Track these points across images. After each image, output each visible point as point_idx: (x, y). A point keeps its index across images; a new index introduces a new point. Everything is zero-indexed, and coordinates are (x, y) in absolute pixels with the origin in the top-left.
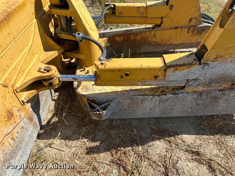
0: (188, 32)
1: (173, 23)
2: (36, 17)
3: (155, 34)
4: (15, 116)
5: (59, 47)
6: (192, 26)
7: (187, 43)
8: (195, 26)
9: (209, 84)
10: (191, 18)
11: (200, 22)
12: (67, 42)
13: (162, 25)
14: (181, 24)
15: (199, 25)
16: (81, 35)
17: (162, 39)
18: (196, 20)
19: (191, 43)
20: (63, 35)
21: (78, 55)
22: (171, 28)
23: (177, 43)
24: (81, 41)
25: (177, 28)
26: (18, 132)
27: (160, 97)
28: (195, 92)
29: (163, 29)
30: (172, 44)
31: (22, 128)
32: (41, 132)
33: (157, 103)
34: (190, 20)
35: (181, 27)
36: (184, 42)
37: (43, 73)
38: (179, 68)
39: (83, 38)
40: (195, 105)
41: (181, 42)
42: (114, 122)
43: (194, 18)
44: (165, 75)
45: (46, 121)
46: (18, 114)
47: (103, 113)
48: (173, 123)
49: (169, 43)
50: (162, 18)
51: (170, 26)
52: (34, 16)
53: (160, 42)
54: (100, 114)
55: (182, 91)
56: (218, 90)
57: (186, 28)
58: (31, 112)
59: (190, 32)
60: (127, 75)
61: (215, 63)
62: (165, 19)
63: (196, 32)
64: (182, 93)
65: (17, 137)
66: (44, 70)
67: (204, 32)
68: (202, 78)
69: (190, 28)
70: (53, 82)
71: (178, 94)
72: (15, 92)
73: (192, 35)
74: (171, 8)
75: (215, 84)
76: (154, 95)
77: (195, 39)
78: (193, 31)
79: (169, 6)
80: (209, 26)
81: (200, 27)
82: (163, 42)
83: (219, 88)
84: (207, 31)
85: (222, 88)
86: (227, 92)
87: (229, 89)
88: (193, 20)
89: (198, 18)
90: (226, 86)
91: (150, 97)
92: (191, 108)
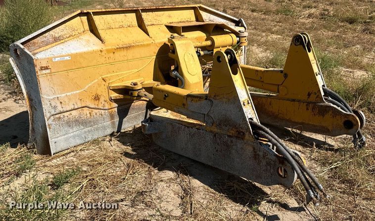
0: (307, 109)
1: (290, 94)
2: (157, 56)
3: (271, 102)
4: (100, 102)
6: (311, 102)
7: (308, 124)
8: (315, 103)
10: (309, 93)
11: (321, 99)
14: (299, 96)
15: (320, 103)
17: (279, 110)
18: (316, 96)
19: (314, 126)
22: (288, 100)
23: (296, 121)
25: (294, 100)
26: (96, 114)
30: (291, 120)
31: (101, 114)
34: (309, 95)
35: (299, 101)
36: (304, 121)
38: (193, 99)
39: (176, 76)
40: (215, 150)
41: (300, 121)
43: (313, 92)
46: (103, 103)
49: (288, 119)
50: (278, 85)
51: (287, 96)
52: (156, 54)
53: (277, 114)
57: (304, 103)
58: (115, 111)
59: (310, 109)
60: (166, 96)
61: (216, 102)
63: (317, 111)
64: (202, 130)
65: (93, 116)
66: (133, 84)
67: (328, 114)
68: (213, 116)
69: (308, 103)
70: (133, 93)
72: (109, 88)
73: (312, 113)
74: (286, 76)
75: (224, 127)
76: (185, 126)
77: (317, 120)
78: (313, 108)
79: (283, 74)
80: (331, 106)
81: (322, 106)
82: (280, 115)
83: (229, 134)
84: (330, 113)
85: (231, 134)
86: (234, 140)
87: (236, 137)
88: (312, 95)
89: (318, 94)
90: (233, 132)
91: (183, 127)
92: (213, 155)
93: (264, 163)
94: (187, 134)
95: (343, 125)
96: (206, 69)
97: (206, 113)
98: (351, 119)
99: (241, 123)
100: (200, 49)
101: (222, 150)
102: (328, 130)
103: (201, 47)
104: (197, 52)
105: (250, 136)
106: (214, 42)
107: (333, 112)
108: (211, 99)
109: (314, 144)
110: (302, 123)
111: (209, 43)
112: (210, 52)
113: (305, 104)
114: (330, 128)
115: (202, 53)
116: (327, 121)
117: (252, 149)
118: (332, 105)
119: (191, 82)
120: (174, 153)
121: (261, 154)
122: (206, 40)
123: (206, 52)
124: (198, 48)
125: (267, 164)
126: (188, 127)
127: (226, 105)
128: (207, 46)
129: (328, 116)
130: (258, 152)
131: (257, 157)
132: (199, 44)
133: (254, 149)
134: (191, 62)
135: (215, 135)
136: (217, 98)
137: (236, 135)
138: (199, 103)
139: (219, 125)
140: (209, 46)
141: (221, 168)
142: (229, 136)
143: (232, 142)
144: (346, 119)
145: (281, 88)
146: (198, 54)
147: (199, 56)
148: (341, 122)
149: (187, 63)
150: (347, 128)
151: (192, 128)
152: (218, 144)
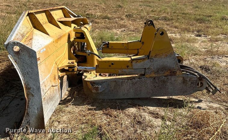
1: (145, 53)
2: (68, 42)
5: (77, 59)
9: (157, 72)
12: (81, 57)
13: (139, 54)
16: (89, 51)
20: (79, 53)
21: (86, 64)
24: (89, 55)
26: (55, 90)
27: (132, 80)
28: (151, 77)
32: (61, 102)
33: (131, 85)
37: (71, 64)
38: (138, 61)
39: (90, 53)
40: (153, 87)
42: (105, 100)
44: (132, 65)
45: (64, 98)
46: (57, 81)
47: (99, 87)
48: (143, 102)
50: (138, 49)
54: (97, 87)
55: (144, 77)
56: (164, 76)
58: (59, 86)
60: (112, 64)
61: (156, 59)
62: (140, 50)
64: (144, 78)
66: (71, 63)
68: (152, 68)
70: (74, 69)
71: (141, 78)
72: (58, 69)
74: (143, 43)
75: (161, 72)
83: (164, 75)
85: (166, 75)
86: (169, 77)
87: (170, 75)
90: (168, 73)
92: (152, 90)
93: (190, 83)
97: (148, 67)
101: (159, 85)
105: (180, 72)
108: (153, 58)
121: (188, 79)
126: (131, 80)
127: (164, 59)
130: (186, 79)
131: (185, 82)
133: (183, 78)
135: (155, 78)
136: (158, 56)
138: (142, 62)
143: (167, 79)
152: (157, 83)
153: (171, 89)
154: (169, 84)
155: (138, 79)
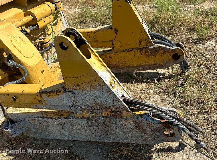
0: (142, 54)
1: (124, 46)
3: (110, 57)
6: (143, 48)
7: (145, 65)
8: (146, 48)
10: (139, 40)
11: (150, 43)
13: (114, 48)
14: (132, 46)
15: (150, 46)
17: (119, 61)
18: (146, 42)
19: (150, 65)
22: (124, 51)
23: (135, 65)
25: (129, 50)
27: (57, 120)
28: (83, 117)
29: (116, 52)
30: (131, 66)
33: (60, 126)
34: (140, 42)
35: (133, 49)
36: (141, 64)
38: (50, 94)
40: (93, 130)
41: (138, 64)
43: (143, 39)
49: (127, 65)
50: (112, 41)
51: (122, 48)
53: (118, 64)
56: (103, 117)
57: (137, 50)
59: (144, 54)
61: (78, 91)
62: (115, 42)
63: (150, 54)
64: (73, 118)
67: (159, 54)
69: (141, 50)
71: (70, 118)
73: (146, 56)
74: (116, 31)
75: (96, 111)
76: (51, 118)
77: (151, 60)
78: (146, 52)
79: (113, 30)
80: (160, 47)
81: (153, 48)
82: (121, 65)
83: (104, 115)
84: (161, 52)
85: (106, 115)
86: (112, 119)
88: (142, 42)
89: (147, 40)
90: (108, 113)
91: (50, 120)
92: (93, 134)
93: (149, 130)
94: (57, 124)
95: (172, 58)
96: (39, 44)
97: (71, 104)
98: (177, 52)
99: (115, 104)
100: (24, 27)
101: (101, 129)
102: (161, 65)
103: (24, 25)
104: (22, 31)
105: (128, 112)
106: (34, 15)
107: (162, 51)
108: (71, 90)
109: (155, 79)
110: (140, 66)
111: (29, 18)
112: (35, 27)
113: (139, 51)
114: (162, 63)
115: (28, 30)
116: (159, 58)
117: (133, 123)
118: (161, 45)
119: (32, 65)
120: (51, 139)
121: (144, 125)
122: (26, 15)
123: (32, 28)
124: (21, 26)
125: (152, 130)
127: (92, 93)
128: (29, 22)
129: (159, 55)
130: (141, 124)
131: (141, 127)
132: (20, 23)
133: (136, 122)
134: (23, 45)
135: (89, 120)
136: (79, 88)
137: (112, 115)
138: (58, 97)
139: (90, 110)
140: (32, 21)
141: (105, 141)
142: (105, 117)
143: (109, 121)
144: (174, 53)
145: (115, 43)
146: (25, 32)
147: (26, 34)
148: (169, 56)
149: (19, 48)
150: (175, 60)
151: (60, 118)
152: (95, 126)
153: (121, 135)
154: (114, 128)
155: (66, 119)
